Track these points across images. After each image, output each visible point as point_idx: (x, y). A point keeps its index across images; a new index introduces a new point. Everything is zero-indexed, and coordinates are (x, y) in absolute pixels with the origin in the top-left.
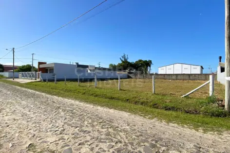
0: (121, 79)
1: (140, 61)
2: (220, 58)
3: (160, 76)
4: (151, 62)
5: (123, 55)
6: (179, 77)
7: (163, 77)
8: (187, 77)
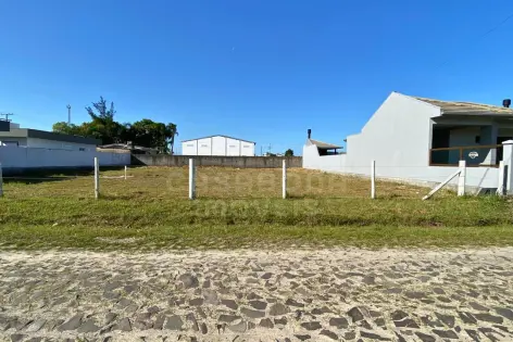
0: (103, 168)
1: (148, 122)
2: (310, 131)
3: (213, 161)
4: (173, 127)
5: (98, 101)
6: (249, 162)
7: (219, 162)
8: (261, 163)
